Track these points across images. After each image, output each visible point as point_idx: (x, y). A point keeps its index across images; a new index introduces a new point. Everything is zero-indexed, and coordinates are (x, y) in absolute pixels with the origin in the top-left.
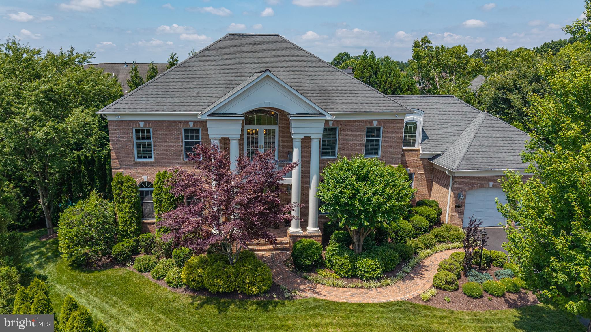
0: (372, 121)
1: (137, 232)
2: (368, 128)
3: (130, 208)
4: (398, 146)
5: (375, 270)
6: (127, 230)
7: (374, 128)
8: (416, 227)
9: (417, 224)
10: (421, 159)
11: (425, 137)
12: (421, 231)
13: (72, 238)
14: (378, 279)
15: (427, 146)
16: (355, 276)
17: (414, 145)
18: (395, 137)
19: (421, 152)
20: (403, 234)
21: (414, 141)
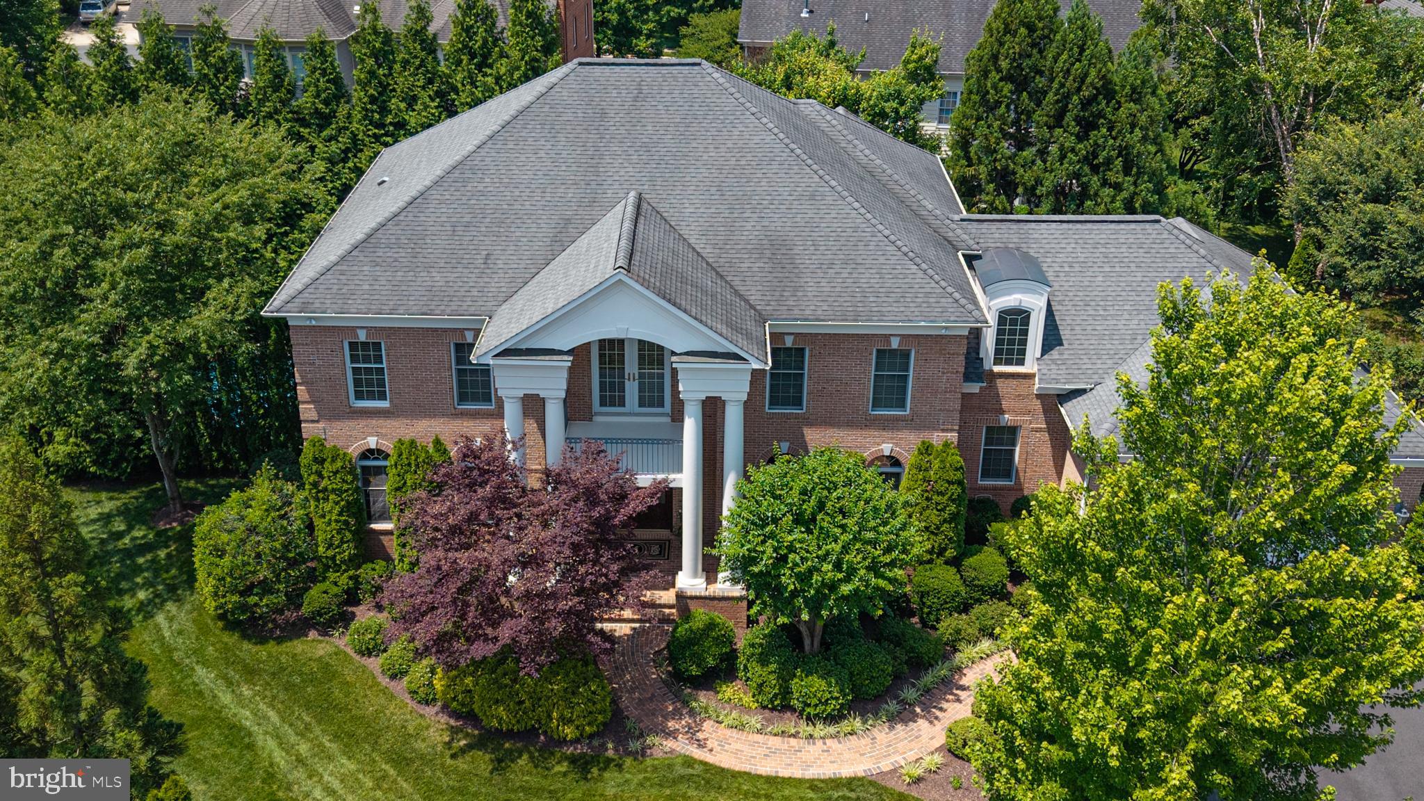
1: (356, 561)
2: (879, 351)
3: (340, 514)
9: (976, 578)
10: (1039, 395)
12: (983, 594)
15: (1053, 367)
19: (1037, 378)
21: (1023, 352)
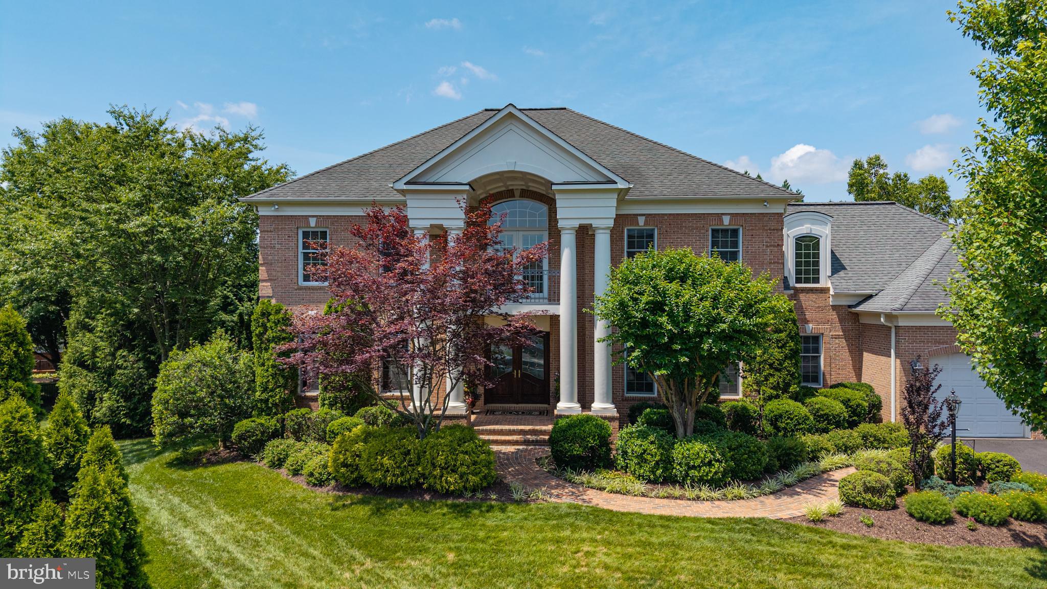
0: (719, 216)
1: (285, 406)
2: (713, 230)
4: (774, 263)
5: (710, 464)
6: (267, 400)
7: (727, 230)
8: (818, 416)
9: (818, 410)
10: (834, 307)
11: (837, 266)
12: (828, 424)
13: (167, 402)
14: (716, 483)
15: (842, 281)
16: (670, 480)
17: (817, 280)
18: (767, 246)
19: (832, 292)
20: (787, 424)
21: (817, 272)
